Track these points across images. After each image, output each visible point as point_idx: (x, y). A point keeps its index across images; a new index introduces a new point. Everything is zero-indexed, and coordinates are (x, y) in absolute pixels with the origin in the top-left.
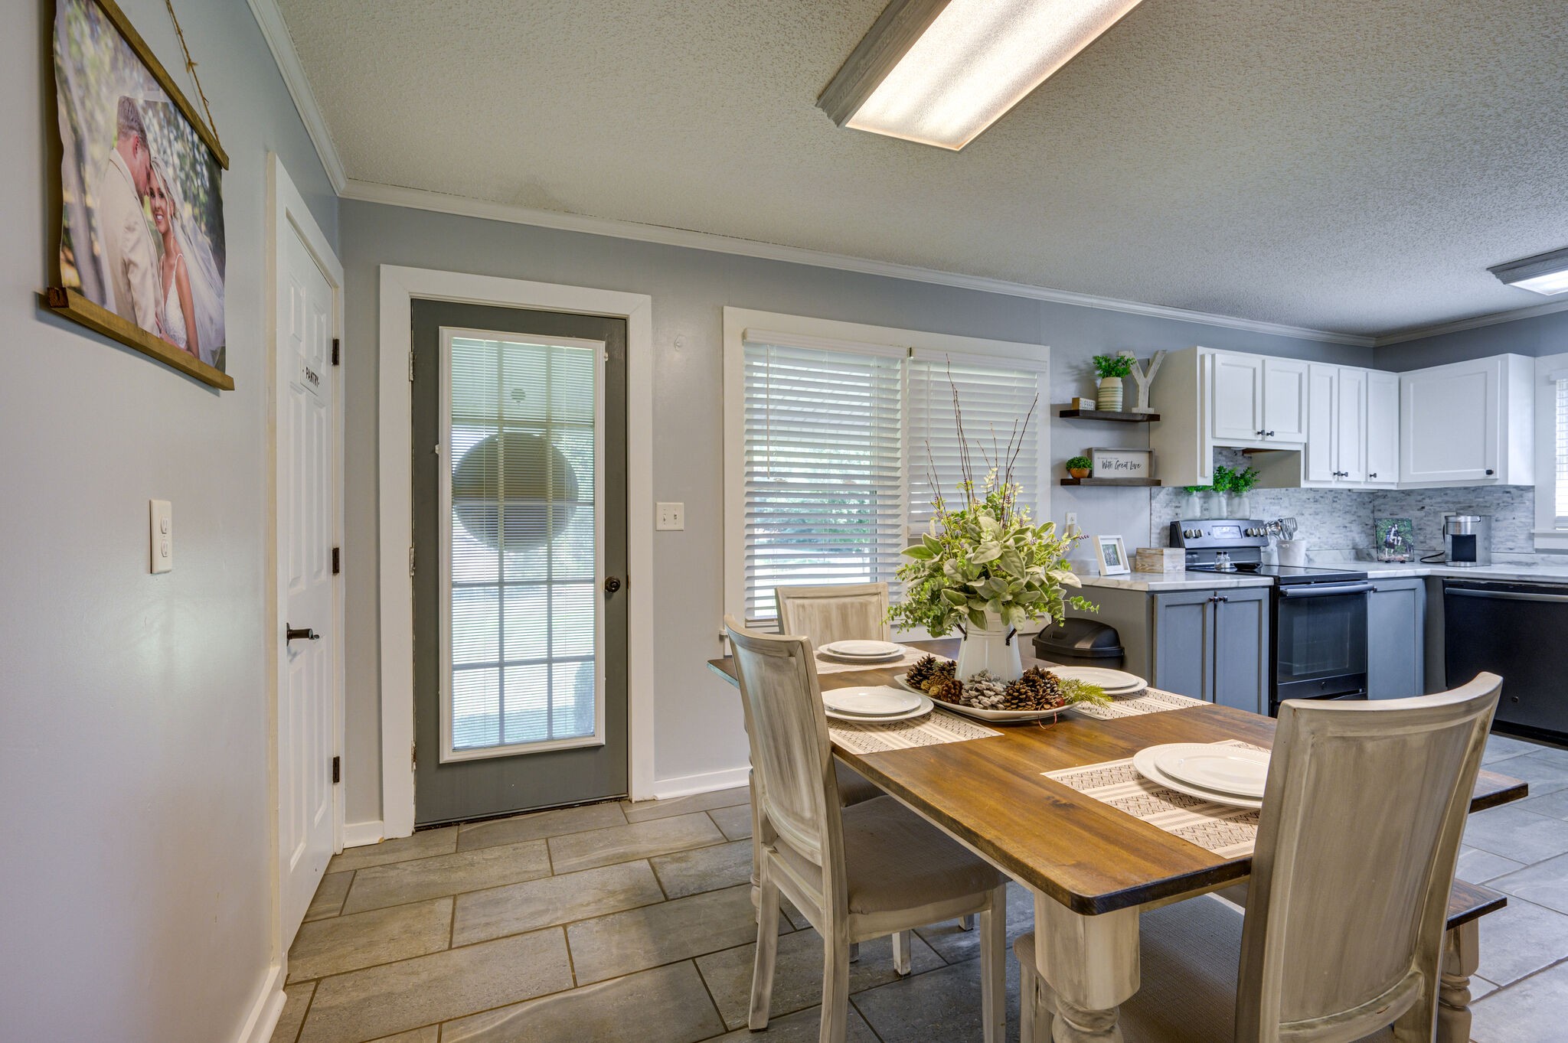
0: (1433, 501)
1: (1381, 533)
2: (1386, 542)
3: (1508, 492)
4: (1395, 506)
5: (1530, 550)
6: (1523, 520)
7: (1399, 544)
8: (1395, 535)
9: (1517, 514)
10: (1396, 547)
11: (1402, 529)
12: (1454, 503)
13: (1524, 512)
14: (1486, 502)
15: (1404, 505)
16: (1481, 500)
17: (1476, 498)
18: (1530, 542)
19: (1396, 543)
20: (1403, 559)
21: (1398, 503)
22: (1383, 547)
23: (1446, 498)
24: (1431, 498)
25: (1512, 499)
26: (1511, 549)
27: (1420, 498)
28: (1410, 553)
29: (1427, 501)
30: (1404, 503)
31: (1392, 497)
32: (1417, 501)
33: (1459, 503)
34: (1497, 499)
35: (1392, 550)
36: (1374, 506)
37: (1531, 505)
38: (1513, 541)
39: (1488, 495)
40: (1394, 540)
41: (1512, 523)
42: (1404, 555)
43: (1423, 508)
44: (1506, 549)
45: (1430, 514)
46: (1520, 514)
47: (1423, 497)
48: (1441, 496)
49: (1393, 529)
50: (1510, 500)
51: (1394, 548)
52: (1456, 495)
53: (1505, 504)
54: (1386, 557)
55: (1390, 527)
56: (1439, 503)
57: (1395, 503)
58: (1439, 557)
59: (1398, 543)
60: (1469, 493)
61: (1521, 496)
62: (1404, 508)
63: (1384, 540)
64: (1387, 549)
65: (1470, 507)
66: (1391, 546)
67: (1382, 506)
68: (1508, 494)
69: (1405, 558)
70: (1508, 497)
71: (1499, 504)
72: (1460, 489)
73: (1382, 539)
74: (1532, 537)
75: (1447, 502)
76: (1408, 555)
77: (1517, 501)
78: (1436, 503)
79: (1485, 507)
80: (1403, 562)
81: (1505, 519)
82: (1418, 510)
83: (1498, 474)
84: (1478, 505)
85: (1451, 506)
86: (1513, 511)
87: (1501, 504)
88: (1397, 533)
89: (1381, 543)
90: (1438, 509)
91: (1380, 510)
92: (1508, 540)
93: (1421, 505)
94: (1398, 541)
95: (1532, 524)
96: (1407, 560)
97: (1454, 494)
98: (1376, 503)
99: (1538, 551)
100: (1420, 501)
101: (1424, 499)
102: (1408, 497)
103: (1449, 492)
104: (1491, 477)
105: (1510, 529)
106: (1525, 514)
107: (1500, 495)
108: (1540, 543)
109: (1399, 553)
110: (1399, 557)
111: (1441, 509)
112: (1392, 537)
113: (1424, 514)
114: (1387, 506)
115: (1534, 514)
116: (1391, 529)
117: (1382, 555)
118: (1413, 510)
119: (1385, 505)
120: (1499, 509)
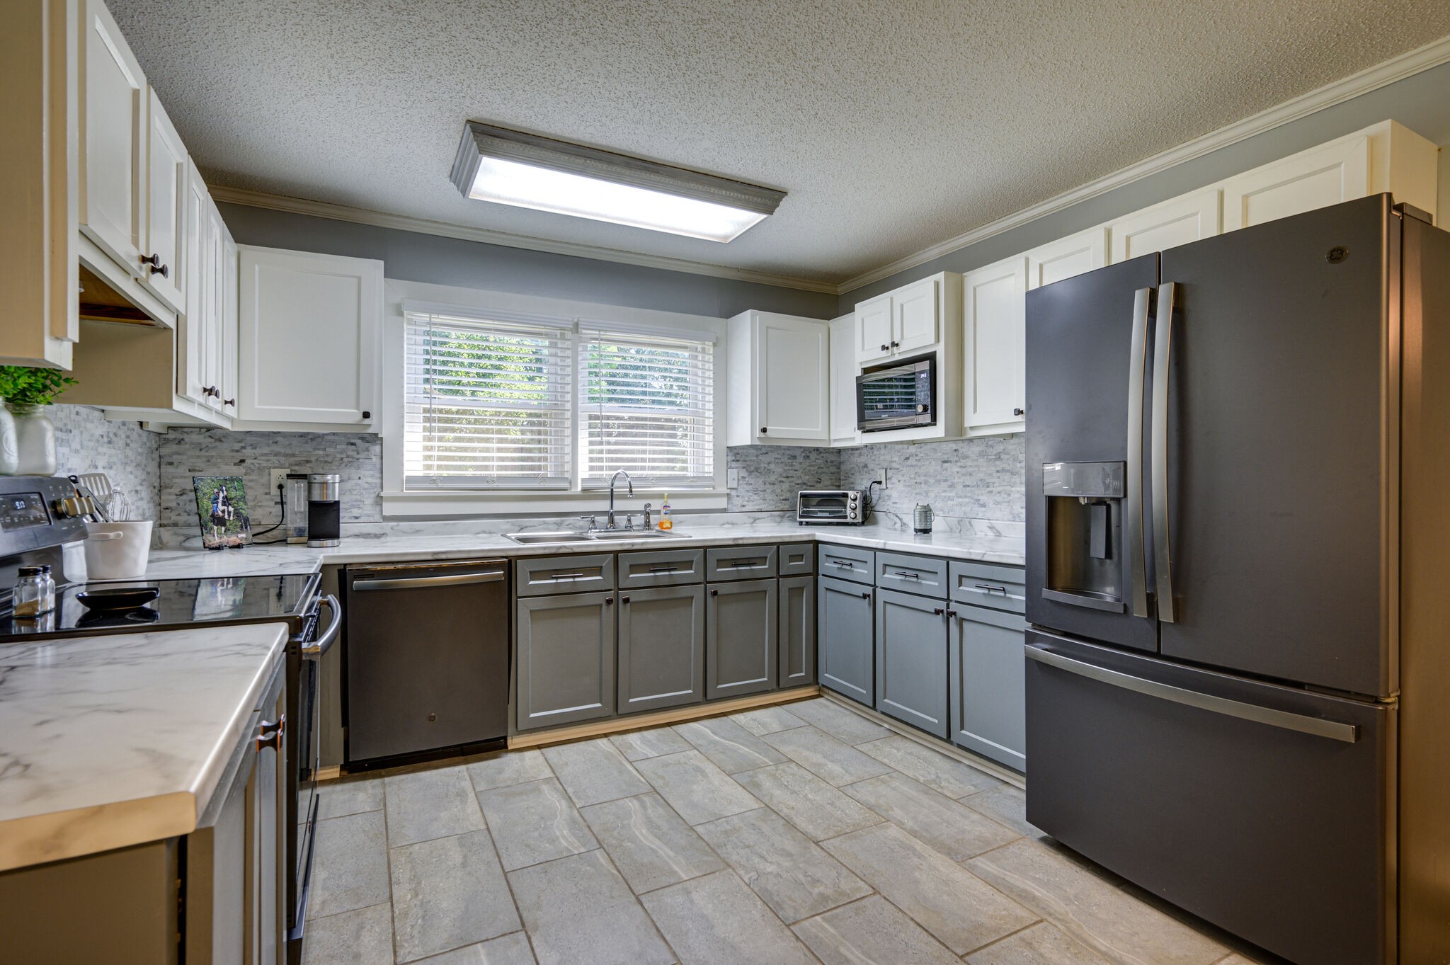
0: (258, 451)
1: (205, 501)
2: (213, 515)
3: (353, 444)
4: (199, 457)
5: (378, 518)
6: (370, 480)
7: (231, 518)
8: (224, 504)
9: (362, 472)
10: (228, 524)
11: (233, 494)
12: (286, 455)
13: (371, 470)
14: (327, 455)
15: (213, 456)
16: (321, 452)
17: (314, 449)
18: (378, 508)
19: (226, 517)
20: (238, 541)
21: (203, 453)
22: (210, 524)
23: (276, 448)
24: (254, 447)
25: (358, 453)
26: (357, 518)
27: (237, 446)
28: (247, 531)
29: (248, 452)
30: (214, 454)
31: (192, 443)
32: (233, 451)
33: (294, 455)
34: (341, 453)
35: (223, 528)
36: (160, 457)
37: (378, 461)
38: (359, 507)
39: (330, 447)
40: (223, 512)
41: (357, 484)
42: (240, 536)
43: (242, 461)
44: (350, 518)
45: (253, 471)
46: (367, 473)
47: (243, 445)
48: (269, 446)
49: (221, 495)
50: (354, 454)
51: (225, 525)
52: (290, 445)
53: (350, 460)
54: (216, 541)
55: (216, 490)
56: (266, 455)
57: (198, 453)
58: (269, 534)
59: (229, 516)
60: (307, 442)
61: (367, 450)
62: (213, 460)
63: (210, 512)
64: (215, 528)
65: (307, 462)
66: (220, 521)
67: (175, 457)
68: (353, 447)
69: (242, 539)
70: (353, 450)
71: (342, 459)
72: (294, 435)
73: (207, 510)
74: (379, 500)
75: (276, 455)
76: (244, 535)
77: (362, 456)
78: (262, 455)
79: (326, 462)
80: (239, 546)
81: (349, 479)
82: (235, 464)
83: (373, 420)
84: (317, 460)
85: (282, 459)
86: (358, 468)
87: (346, 460)
88: (227, 501)
89: (206, 517)
90: (265, 464)
91: (171, 464)
92: (353, 507)
93: (239, 457)
94: (229, 513)
95: (379, 485)
96: (244, 542)
97: (287, 443)
98: (164, 451)
99: (386, 519)
100: (237, 451)
101: (244, 448)
102: (218, 444)
103: (279, 439)
104: (367, 421)
105: (355, 492)
106: (372, 472)
107: (344, 447)
108: (389, 509)
109: (233, 533)
110: (233, 539)
111: (269, 464)
112: (221, 507)
113: (244, 471)
114: (185, 457)
115: (382, 473)
116: (218, 493)
117: (211, 538)
118: (226, 464)
119: (180, 454)
120: (343, 465)
